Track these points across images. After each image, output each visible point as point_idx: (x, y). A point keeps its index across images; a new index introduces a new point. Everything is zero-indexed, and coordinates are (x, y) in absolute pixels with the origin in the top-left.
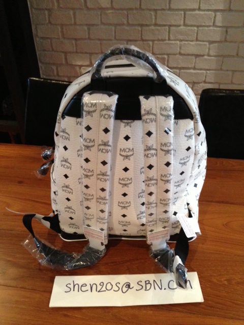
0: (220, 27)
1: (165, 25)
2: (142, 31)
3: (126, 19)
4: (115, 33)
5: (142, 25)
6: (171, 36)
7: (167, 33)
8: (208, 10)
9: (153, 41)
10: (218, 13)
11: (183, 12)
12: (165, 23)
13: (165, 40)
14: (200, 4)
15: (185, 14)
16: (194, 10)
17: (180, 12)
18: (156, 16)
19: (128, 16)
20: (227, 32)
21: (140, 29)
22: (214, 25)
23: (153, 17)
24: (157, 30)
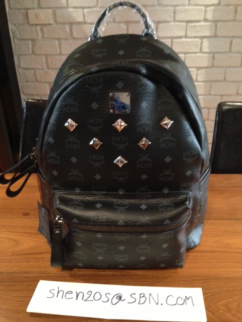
0: (206, 53)
8: (195, 37)
10: (205, 40)
11: (170, 40)
14: (186, 32)
15: (172, 42)
16: (180, 37)
20: (214, 58)
22: (201, 52)
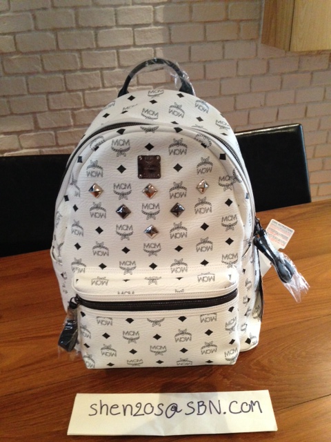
1: (95, 69)
2: (65, 79)
3: (41, 65)
4: (27, 85)
5: (64, 72)
6: (105, 82)
7: (100, 79)
8: (146, 46)
9: (83, 90)
10: (158, 49)
11: (115, 51)
12: (94, 67)
13: (98, 88)
14: (134, 39)
15: (118, 53)
16: (128, 47)
17: (112, 51)
18: (81, 58)
19: (42, 60)
21: (62, 76)
23: (78, 60)
24: (86, 75)
